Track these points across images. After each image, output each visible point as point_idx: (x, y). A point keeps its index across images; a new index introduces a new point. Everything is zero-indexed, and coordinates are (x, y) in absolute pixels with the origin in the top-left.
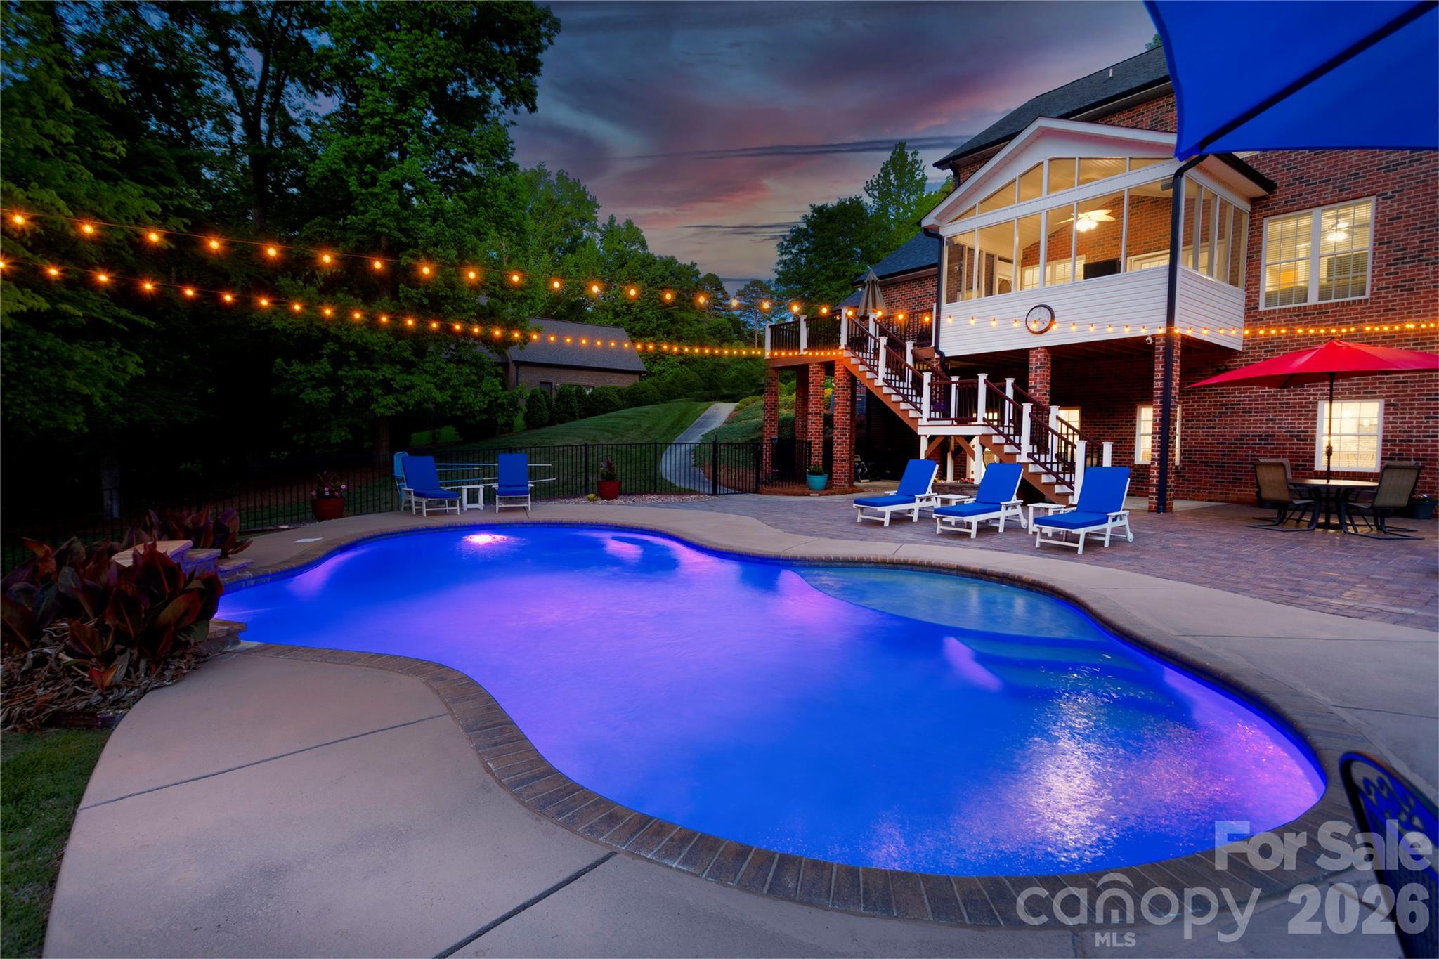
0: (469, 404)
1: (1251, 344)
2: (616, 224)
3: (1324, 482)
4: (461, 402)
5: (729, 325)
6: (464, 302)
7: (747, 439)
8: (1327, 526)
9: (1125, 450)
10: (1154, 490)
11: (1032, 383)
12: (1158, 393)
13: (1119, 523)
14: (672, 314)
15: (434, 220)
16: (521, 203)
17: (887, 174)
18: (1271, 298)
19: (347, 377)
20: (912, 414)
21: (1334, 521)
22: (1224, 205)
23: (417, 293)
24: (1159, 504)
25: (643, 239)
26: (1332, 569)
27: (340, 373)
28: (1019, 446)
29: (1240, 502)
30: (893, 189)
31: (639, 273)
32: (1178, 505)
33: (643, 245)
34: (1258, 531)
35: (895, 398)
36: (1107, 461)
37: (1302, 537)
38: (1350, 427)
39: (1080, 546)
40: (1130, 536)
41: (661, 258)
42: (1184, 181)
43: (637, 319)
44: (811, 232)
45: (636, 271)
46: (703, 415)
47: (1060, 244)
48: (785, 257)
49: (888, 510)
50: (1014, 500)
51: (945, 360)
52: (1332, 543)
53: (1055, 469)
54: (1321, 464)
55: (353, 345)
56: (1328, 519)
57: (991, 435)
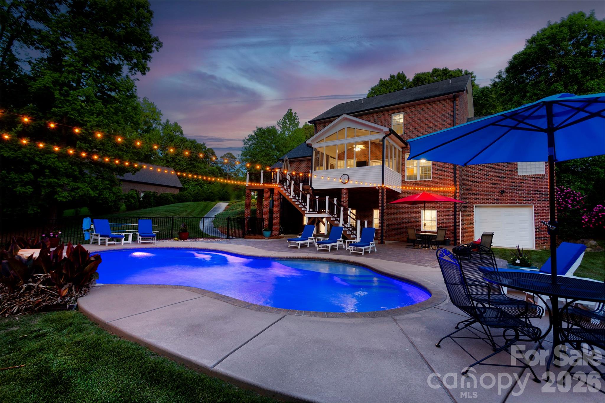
0: (106, 198)
1: (403, 191)
2: (169, 123)
3: (424, 234)
4: (102, 196)
5: (217, 170)
6: (109, 152)
7: (235, 217)
8: (425, 247)
9: (370, 223)
10: (380, 236)
11: (342, 200)
12: (380, 205)
13: (373, 246)
14: (193, 163)
15: (98, 115)
16: (138, 112)
17: (285, 119)
18: (408, 177)
19: (42, 182)
20: (303, 209)
21: (427, 246)
22: (395, 148)
23: (85, 146)
24: (381, 241)
25: (182, 131)
26: (427, 258)
27: (39, 180)
28: (339, 221)
29: (403, 241)
30: (287, 125)
31: (179, 145)
32: (386, 242)
33: (182, 133)
34: (409, 249)
35: (296, 203)
36: (366, 226)
37: (420, 250)
38: (429, 218)
39: (363, 253)
40: (376, 250)
41: (190, 140)
42: (385, 140)
43: (177, 164)
44: (256, 137)
45: (178, 144)
46: (214, 207)
47: (350, 154)
48: (245, 146)
49: (300, 242)
50: (341, 239)
51: (313, 190)
52: (427, 251)
53: (351, 230)
54: (423, 229)
55: (49, 167)
56: (425, 245)
57: (330, 217)
